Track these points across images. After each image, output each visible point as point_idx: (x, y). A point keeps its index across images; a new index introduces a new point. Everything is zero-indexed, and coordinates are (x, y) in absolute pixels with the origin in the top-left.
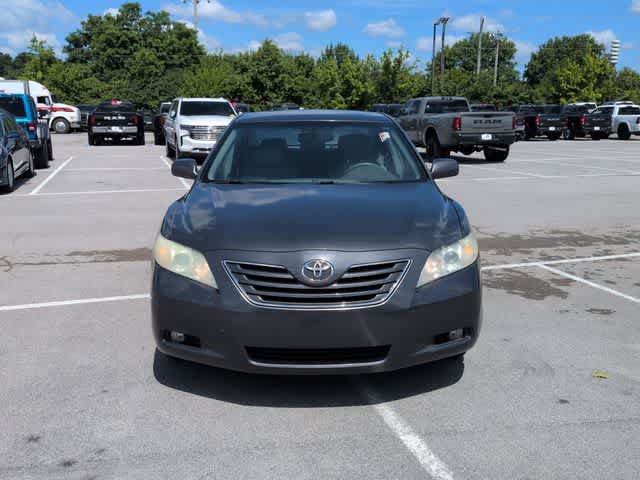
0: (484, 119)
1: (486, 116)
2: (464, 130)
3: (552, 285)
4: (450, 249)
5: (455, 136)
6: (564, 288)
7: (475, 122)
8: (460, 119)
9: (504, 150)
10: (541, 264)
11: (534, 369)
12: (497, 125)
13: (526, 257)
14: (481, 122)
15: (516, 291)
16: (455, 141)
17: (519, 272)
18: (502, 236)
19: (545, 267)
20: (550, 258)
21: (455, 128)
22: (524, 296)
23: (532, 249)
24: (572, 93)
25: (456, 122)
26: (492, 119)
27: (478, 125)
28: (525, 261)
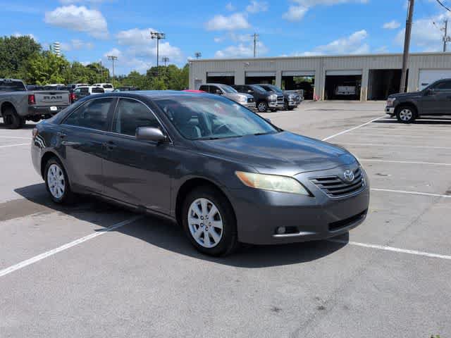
0: (51, 96)
1: (51, 94)
2: (38, 104)
5: (30, 109)
7: (45, 98)
8: (34, 96)
12: (59, 100)
14: (49, 98)
16: (31, 113)
21: (30, 102)
24: (44, 78)
25: (31, 99)
26: (55, 96)
27: (47, 100)
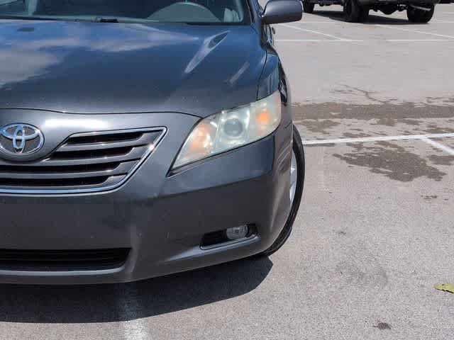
3: (429, 163)
4: (234, 116)
6: (441, 168)
9: (429, 10)
10: (425, 138)
11: (362, 275)
13: (410, 128)
15: (382, 169)
17: (394, 146)
18: (392, 102)
19: (430, 142)
20: (438, 131)
22: (389, 175)
23: (422, 119)
28: (407, 133)
